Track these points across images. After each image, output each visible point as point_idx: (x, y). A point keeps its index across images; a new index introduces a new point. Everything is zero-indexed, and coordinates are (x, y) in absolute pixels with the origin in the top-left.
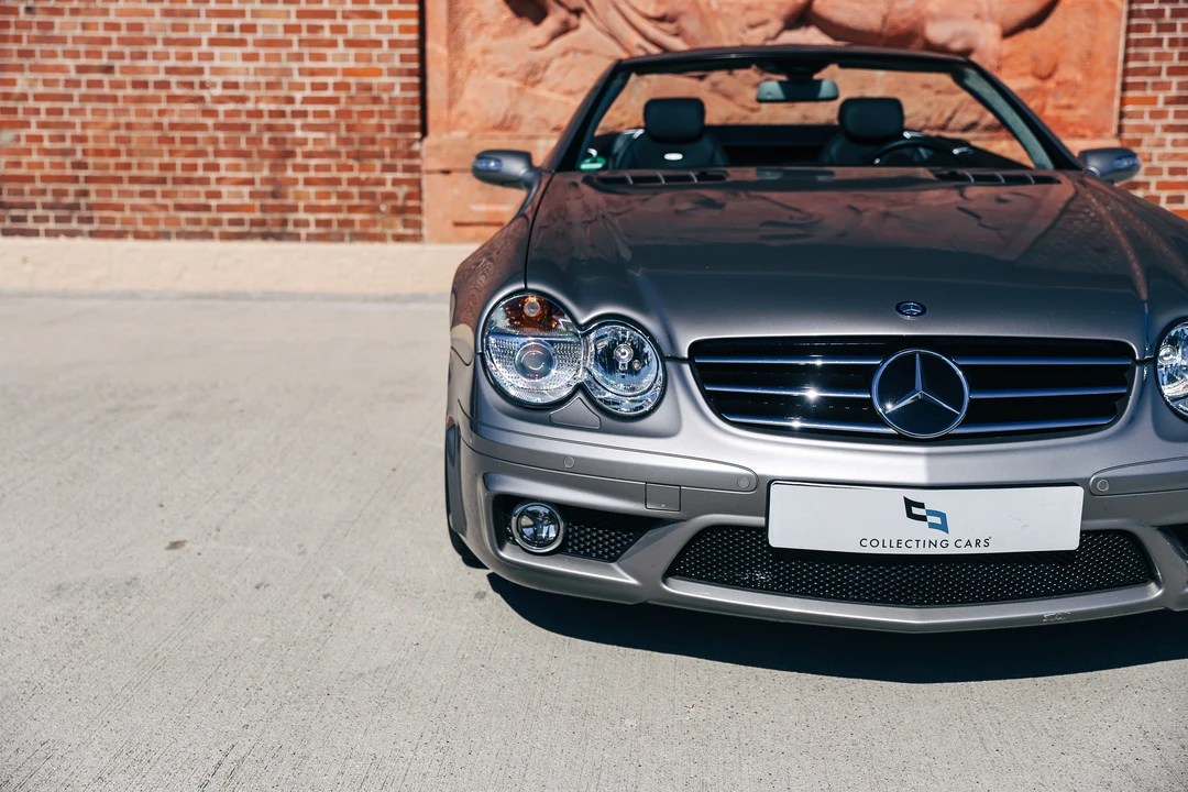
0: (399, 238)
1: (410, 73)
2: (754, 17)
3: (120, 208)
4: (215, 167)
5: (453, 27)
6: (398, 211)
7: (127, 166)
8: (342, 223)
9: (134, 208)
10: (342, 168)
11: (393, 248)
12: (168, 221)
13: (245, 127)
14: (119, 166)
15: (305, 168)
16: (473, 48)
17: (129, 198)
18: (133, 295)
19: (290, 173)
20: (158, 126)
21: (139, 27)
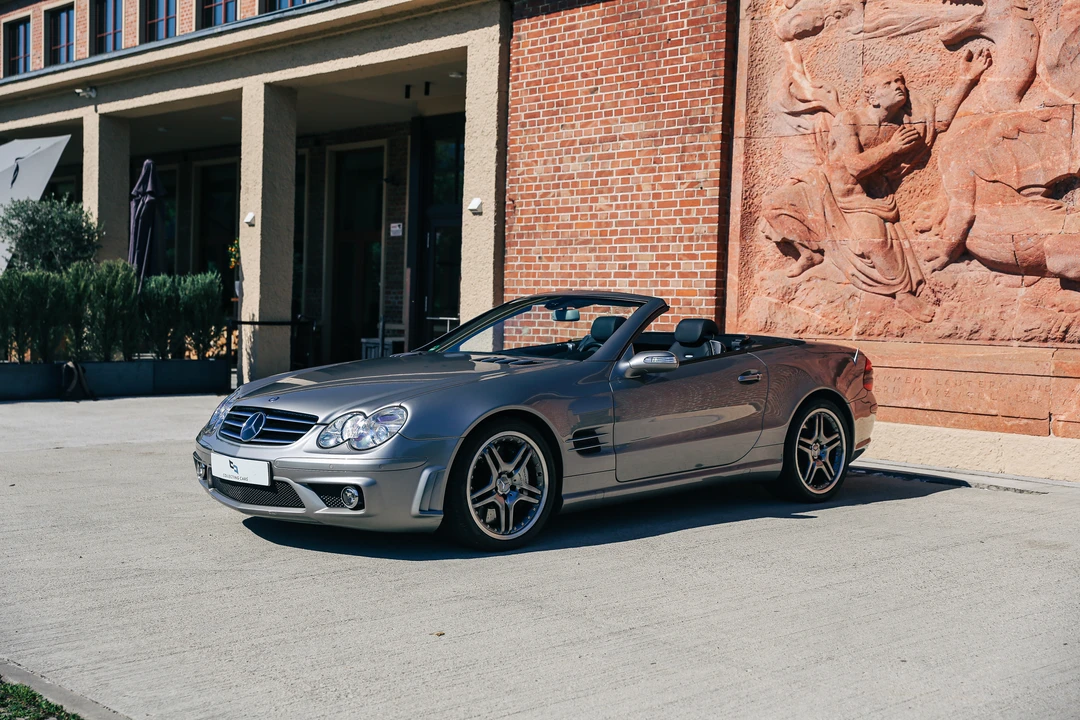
2: (931, 253)
16: (757, 277)
21: (585, 267)
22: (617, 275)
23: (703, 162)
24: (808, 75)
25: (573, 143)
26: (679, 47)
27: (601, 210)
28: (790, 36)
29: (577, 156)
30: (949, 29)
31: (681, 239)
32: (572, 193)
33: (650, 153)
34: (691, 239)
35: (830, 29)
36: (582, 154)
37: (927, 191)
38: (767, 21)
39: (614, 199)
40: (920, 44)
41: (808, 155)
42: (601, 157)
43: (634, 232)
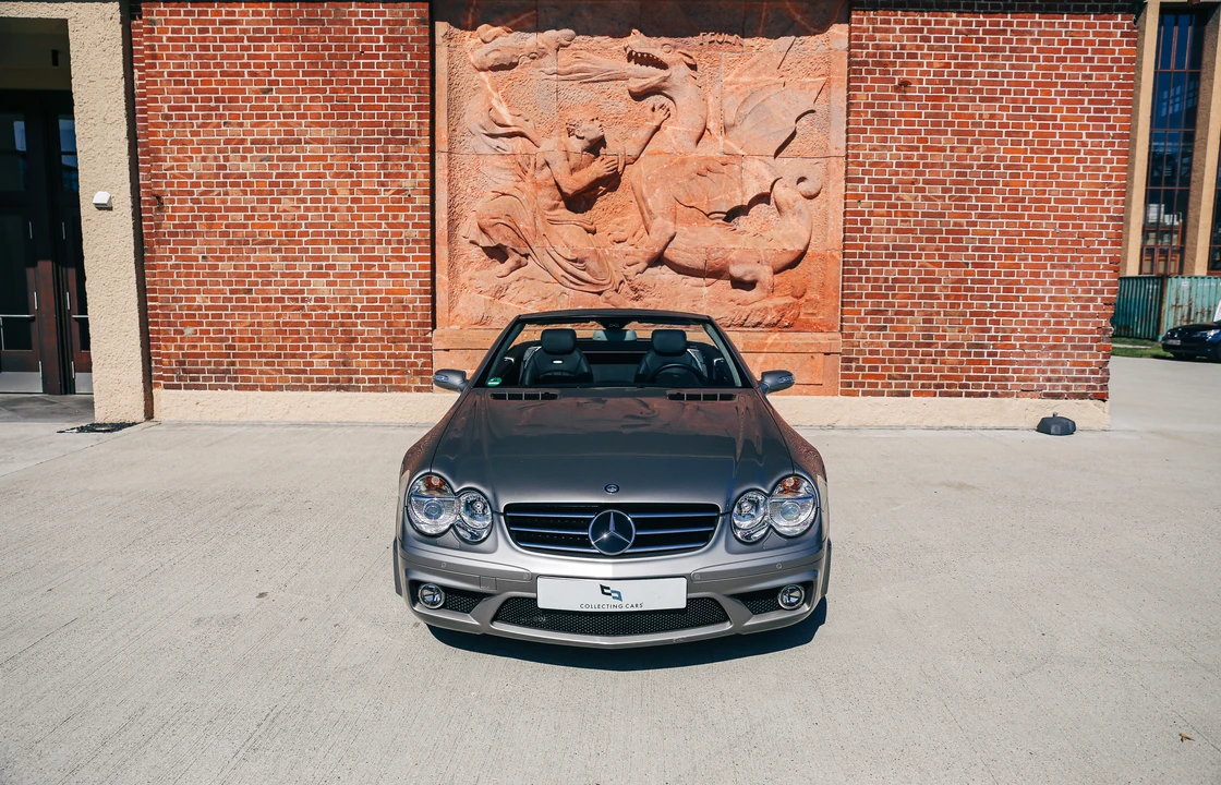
0: (419, 390)
1: (426, 292)
2: (630, 259)
3: (254, 372)
4: (310, 348)
5: (452, 265)
6: (417, 373)
7: (259, 347)
8: (384, 380)
9: (262, 372)
10: (384, 348)
11: (414, 395)
12: (281, 379)
13: (327, 324)
14: (253, 348)
15: (363, 348)
16: (463, 277)
17: (258, 366)
18: (260, 424)
19: (354, 351)
20: (276, 324)
21: (268, 267)
22: (309, 275)
23: (410, 172)
24: (504, 103)
25: (242, 141)
26: (375, 61)
27: (285, 211)
28: (486, 67)
29: (249, 155)
30: (640, 84)
31: (389, 242)
32: (245, 193)
33: (344, 158)
34: (400, 242)
35: (524, 67)
36: (255, 154)
37: (619, 210)
38: (462, 50)
39: (303, 201)
40: (609, 92)
41: (507, 172)
42: (280, 159)
43: (328, 234)
